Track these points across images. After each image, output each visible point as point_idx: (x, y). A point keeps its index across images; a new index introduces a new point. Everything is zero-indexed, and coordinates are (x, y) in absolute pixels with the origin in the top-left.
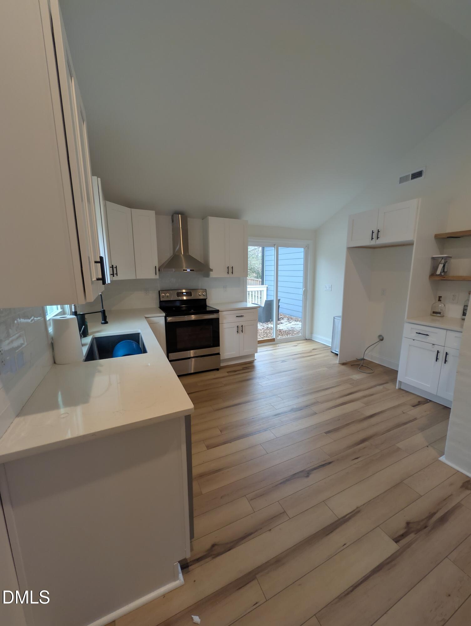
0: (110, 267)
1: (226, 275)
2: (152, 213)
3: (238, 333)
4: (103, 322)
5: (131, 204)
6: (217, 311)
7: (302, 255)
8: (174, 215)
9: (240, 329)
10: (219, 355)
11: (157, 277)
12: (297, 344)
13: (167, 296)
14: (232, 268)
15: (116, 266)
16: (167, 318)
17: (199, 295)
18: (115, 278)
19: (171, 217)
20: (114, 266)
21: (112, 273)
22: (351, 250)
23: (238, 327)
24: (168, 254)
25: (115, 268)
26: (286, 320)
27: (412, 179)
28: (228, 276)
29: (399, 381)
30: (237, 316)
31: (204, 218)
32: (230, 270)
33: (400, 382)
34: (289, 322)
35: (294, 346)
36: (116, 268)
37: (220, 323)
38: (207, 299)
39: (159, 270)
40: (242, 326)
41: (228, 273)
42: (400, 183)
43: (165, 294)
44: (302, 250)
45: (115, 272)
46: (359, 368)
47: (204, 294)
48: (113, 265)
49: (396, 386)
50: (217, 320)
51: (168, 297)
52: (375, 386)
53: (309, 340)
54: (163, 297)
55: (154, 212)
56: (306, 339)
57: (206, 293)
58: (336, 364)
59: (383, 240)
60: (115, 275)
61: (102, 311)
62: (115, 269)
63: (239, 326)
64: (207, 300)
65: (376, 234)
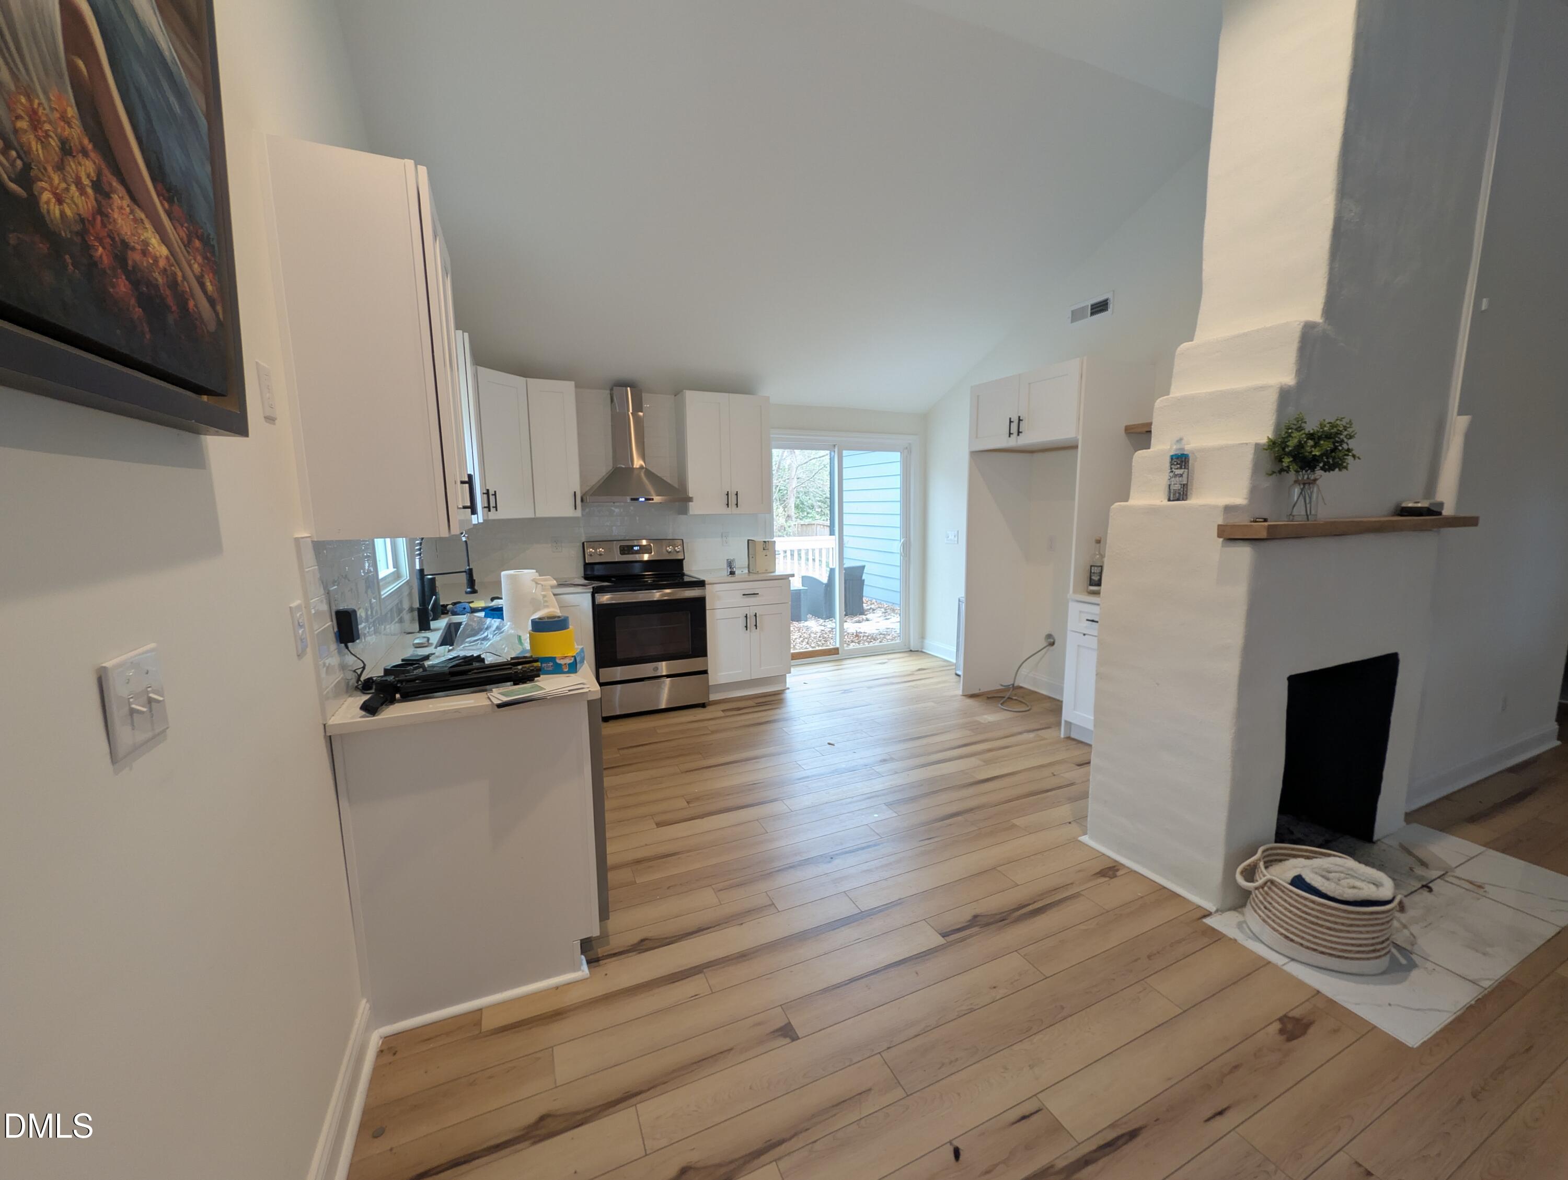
0: (484, 493)
1: (723, 510)
2: (568, 387)
3: (747, 629)
4: (469, 590)
5: (525, 370)
6: (701, 584)
7: (897, 468)
8: (615, 388)
9: (751, 622)
10: (705, 675)
11: (578, 513)
12: (886, 661)
13: (599, 554)
14: (737, 494)
15: (495, 492)
16: (596, 595)
17: (667, 552)
18: (493, 515)
19: (608, 392)
20: (491, 492)
21: (486, 505)
22: (977, 456)
23: (746, 617)
24: (602, 469)
25: (493, 495)
26: (879, 613)
27: (1092, 314)
28: (728, 511)
29: (1066, 722)
30: (744, 595)
31: (677, 393)
32: (731, 499)
33: (1068, 724)
34: (885, 616)
35: (880, 663)
36: (495, 495)
37: (707, 608)
38: (684, 559)
39: (582, 500)
40: (756, 616)
41: (728, 505)
42: (1072, 322)
43: (596, 550)
44: (897, 456)
45: (492, 504)
46: (1002, 704)
47: (678, 550)
48: (488, 490)
49: (1060, 734)
50: (701, 601)
51: (601, 555)
52: (1020, 733)
53: (916, 652)
54: (591, 555)
55: (573, 383)
56: (911, 651)
57: (681, 548)
58: (956, 696)
59: (1028, 438)
60: (491, 508)
61: (467, 571)
62: (492, 498)
63: (748, 616)
64: (684, 561)
65: (1016, 426)
